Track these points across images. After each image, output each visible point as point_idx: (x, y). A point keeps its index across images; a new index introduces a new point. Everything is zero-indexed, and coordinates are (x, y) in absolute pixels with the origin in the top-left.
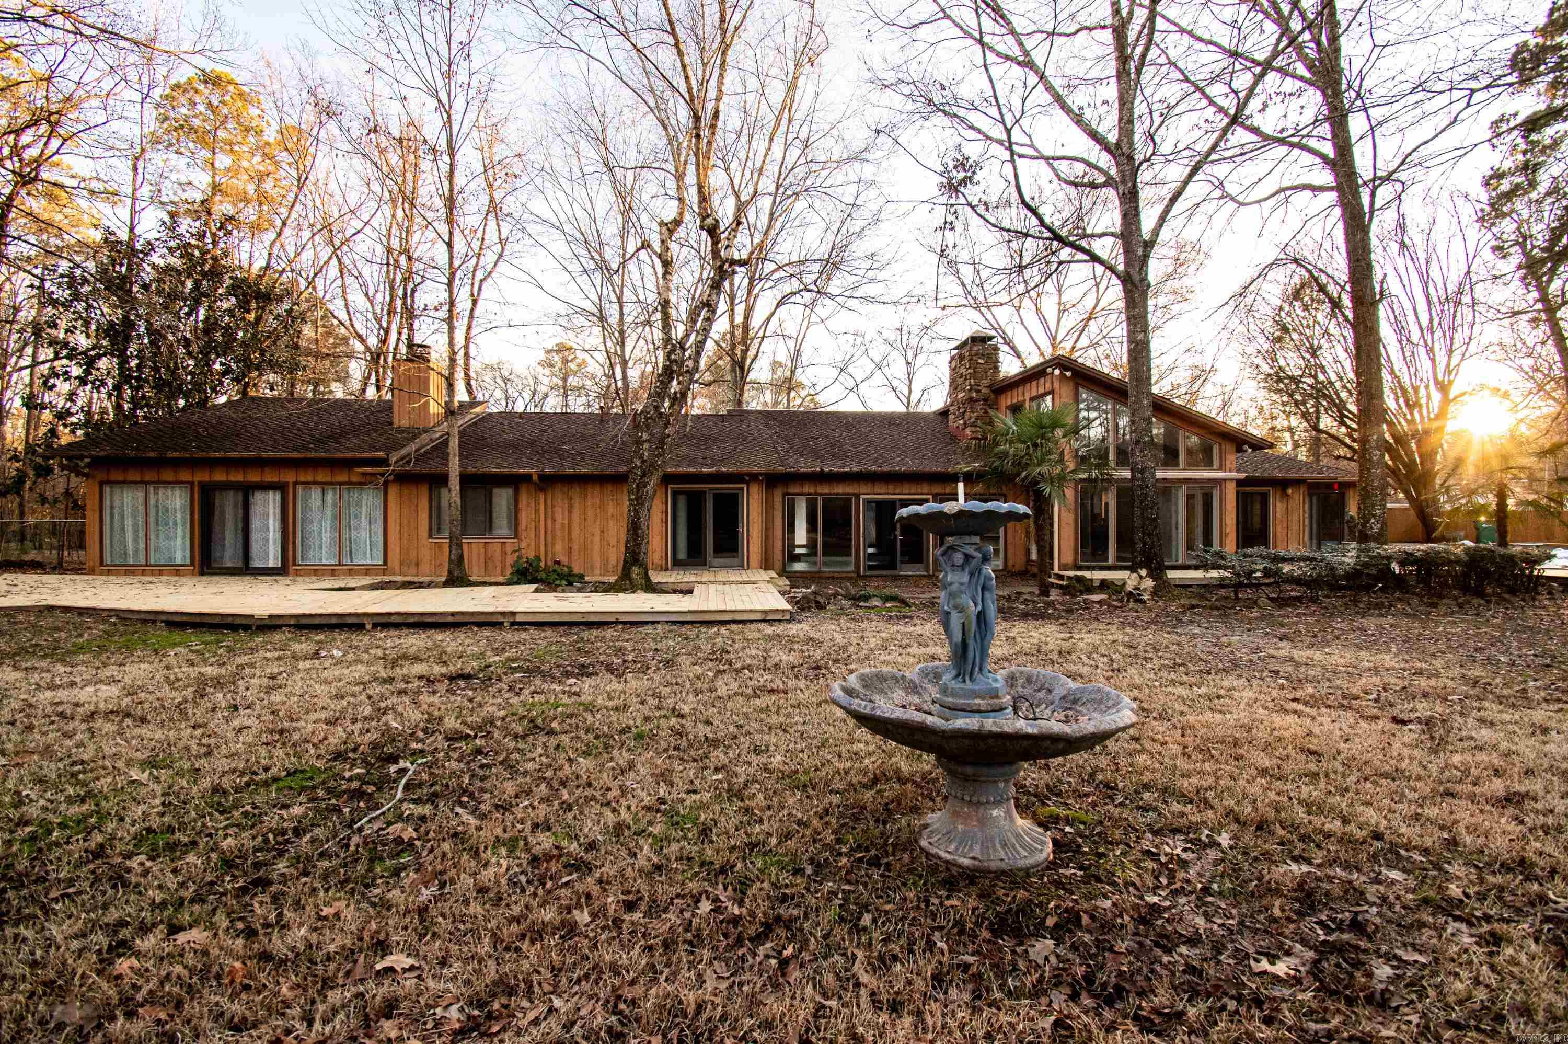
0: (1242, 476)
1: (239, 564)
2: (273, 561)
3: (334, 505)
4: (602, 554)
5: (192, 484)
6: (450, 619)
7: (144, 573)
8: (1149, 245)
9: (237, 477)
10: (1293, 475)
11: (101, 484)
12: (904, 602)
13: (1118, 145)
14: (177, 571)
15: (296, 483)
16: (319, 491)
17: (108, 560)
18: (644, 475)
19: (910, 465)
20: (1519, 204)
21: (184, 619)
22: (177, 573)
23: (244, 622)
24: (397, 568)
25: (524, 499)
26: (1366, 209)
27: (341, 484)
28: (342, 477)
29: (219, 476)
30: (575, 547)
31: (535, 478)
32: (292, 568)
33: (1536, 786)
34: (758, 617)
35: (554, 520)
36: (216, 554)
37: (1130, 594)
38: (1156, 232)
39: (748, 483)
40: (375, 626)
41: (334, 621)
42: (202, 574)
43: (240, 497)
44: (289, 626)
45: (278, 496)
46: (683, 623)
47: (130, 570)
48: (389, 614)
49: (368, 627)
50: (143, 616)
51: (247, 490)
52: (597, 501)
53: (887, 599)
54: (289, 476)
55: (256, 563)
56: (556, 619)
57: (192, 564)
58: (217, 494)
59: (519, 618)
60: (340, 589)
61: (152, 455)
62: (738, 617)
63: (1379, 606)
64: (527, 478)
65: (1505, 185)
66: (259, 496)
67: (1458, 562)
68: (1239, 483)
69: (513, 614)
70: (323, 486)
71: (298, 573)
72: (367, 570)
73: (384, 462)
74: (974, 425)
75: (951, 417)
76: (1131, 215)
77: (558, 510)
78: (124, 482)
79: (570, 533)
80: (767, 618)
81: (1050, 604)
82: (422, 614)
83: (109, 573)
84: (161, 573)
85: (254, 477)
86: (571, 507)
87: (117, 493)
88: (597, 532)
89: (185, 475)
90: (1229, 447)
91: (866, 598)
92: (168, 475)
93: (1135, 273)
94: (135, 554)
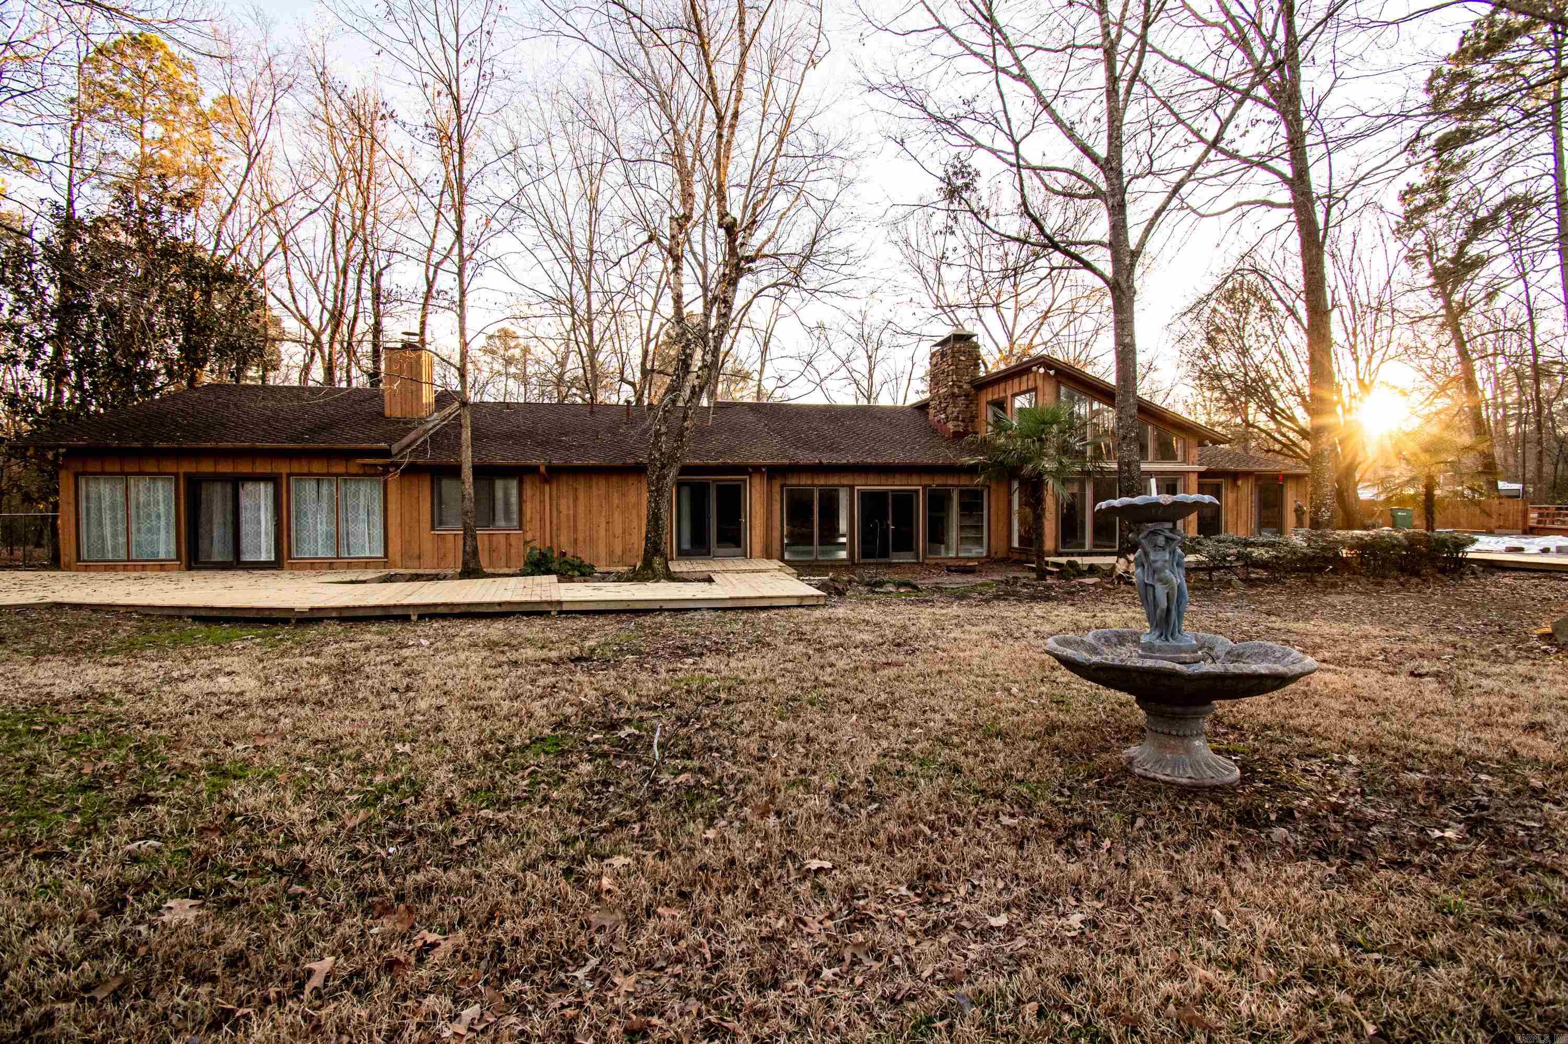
0: (1203, 468)
1: (230, 558)
2: (266, 554)
3: (331, 496)
4: (609, 545)
5: (177, 475)
6: (498, 609)
7: (125, 569)
8: (1135, 254)
9: (226, 468)
10: (1243, 468)
11: (76, 476)
12: (915, 587)
13: (1107, 160)
14: (162, 566)
15: (289, 475)
16: (314, 484)
17: (84, 554)
18: (663, 467)
19: (899, 457)
20: (1429, 218)
21: (215, 613)
22: (162, 568)
23: (283, 615)
24: (398, 558)
25: (528, 491)
26: (1321, 226)
27: (337, 475)
28: (339, 468)
29: (207, 467)
30: (581, 536)
31: (542, 469)
32: (287, 562)
33: (1549, 717)
34: (795, 602)
35: (559, 512)
36: (204, 548)
37: (1120, 577)
38: (1142, 243)
39: (750, 475)
40: (421, 617)
41: (378, 613)
42: (189, 568)
43: (229, 489)
44: (332, 618)
45: (270, 488)
46: (725, 610)
47: (109, 566)
48: (435, 605)
49: (414, 618)
50: (166, 612)
51: (236, 482)
52: (603, 491)
53: (899, 585)
54: (283, 468)
55: (246, 557)
56: (602, 607)
57: (179, 558)
58: (204, 485)
59: (565, 607)
60: (352, 582)
61: (137, 445)
62: (775, 603)
63: (1334, 585)
64: (534, 470)
65: (1419, 201)
66: (249, 487)
67: (1400, 545)
68: (1201, 475)
69: (560, 603)
70: (319, 478)
71: (293, 567)
72: (367, 564)
73: (386, 453)
74: (956, 419)
75: (932, 411)
76: (1118, 227)
77: (563, 502)
78: (103, 473)
79: (575, 521)
80: (802, 603)
81: (1049, 588)
82: (469, 605)
83: (87, 569)
84: (144, 568)
85: (245, 468)
86: (576, 499)
87: (92, 485)
88: (603, 525)
89: (170, 467)
90: (1193, 442)
91: (881, 584)
92: (151, 467)
93: (1122, 281)
94: (115, 548)
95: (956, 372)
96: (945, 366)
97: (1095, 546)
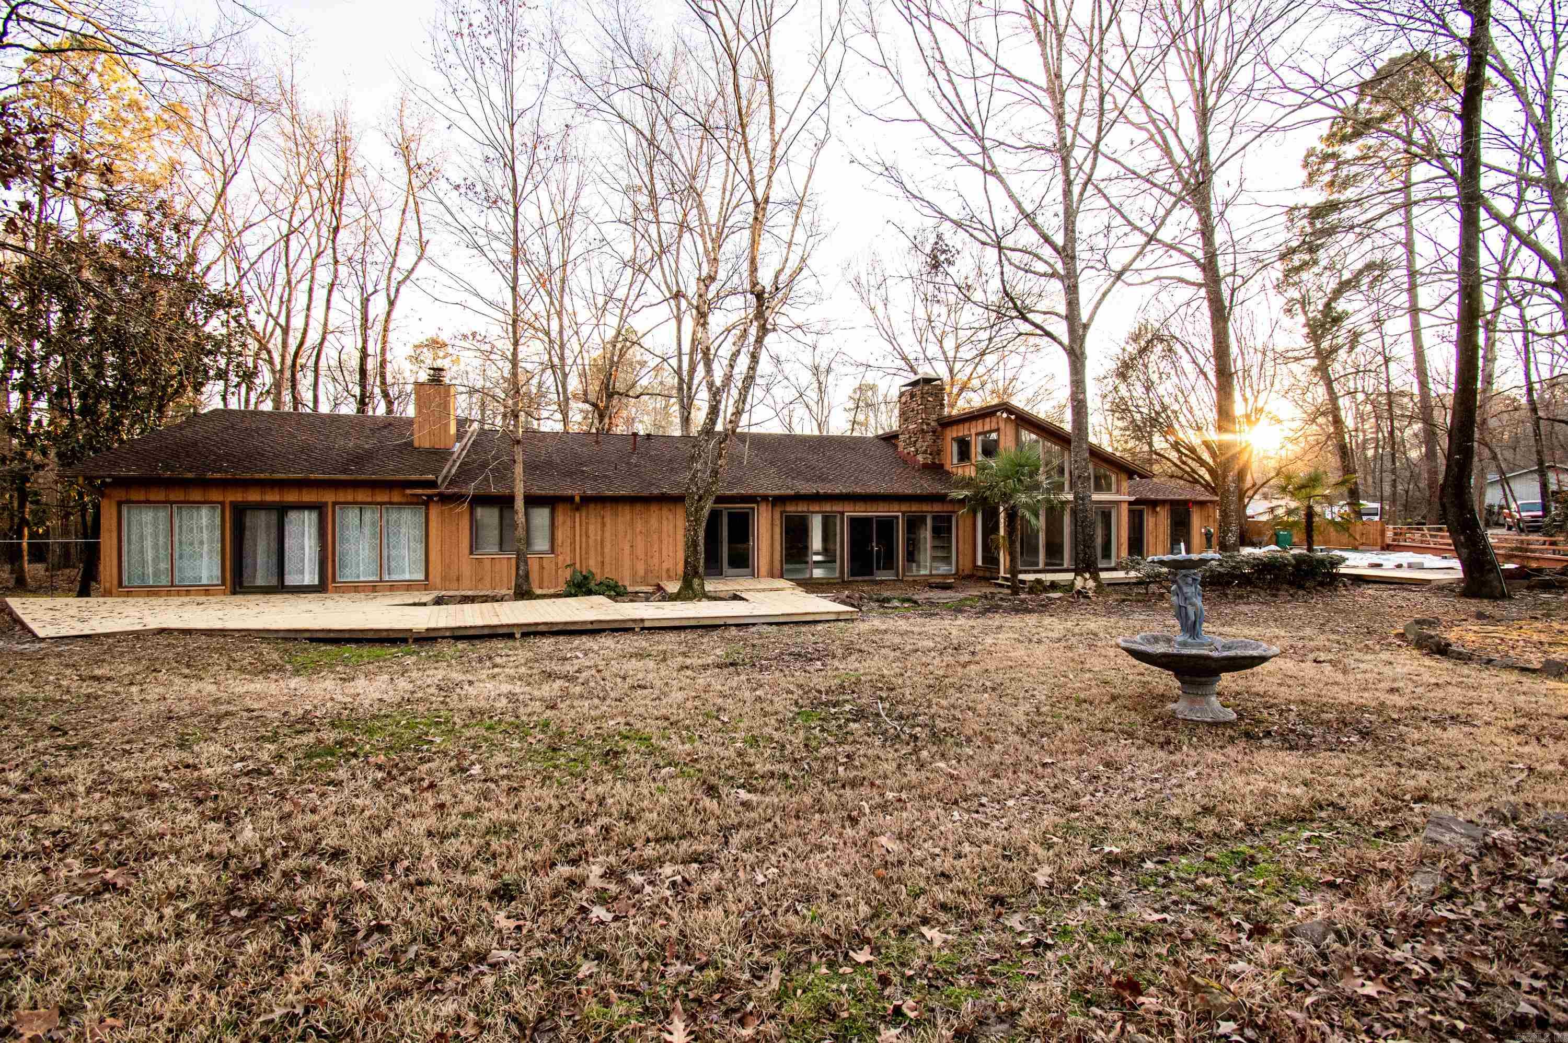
0: (1132, 498)
1: (274, 582)
2: (310, 577)
3: (373, 524)
4: (633, 567)
5: (222, 504)
7: (169, 594)
8: (1086, 327)
9: (272, 497)
10: (1161, 497)
11: (120, 504)
12: (915, 602)
13: (1064, 248)
14: (207, 591)
15: (335, 504)
16: (357, 512)
17: (125, 582)
18: (700, 498)
19: (883, 488)
23: (401, 635)
24: (438, 580)
25: (560, 518)
26: (1227, 304)
27: (381, 504)
28: (382, 497)
29: (254, 496)
30: (607, 560)
31: (577, 499)
32: (331, 586)
35: (588, 537)
36: (247, 573)
37: (1079, 592)
38: (1091, 318)
39: (757, 503)
40: (525, 635)
41: (486, 632)
42: (234, 593)
43: (274, 517)
44: (444, 638)
45: (314, 516)
47: (152, 591)
48: (537, 624)
49: (518, 636)
50: (281, 635)
51: (282, 510)
52: (628, 517)
53: (904, 600)
54: (328, 497)
55: (291, 580)
56: (677, 623)
57: (223, 583)
58: (248, 512)
59: (647, 624)
61: (190, 475)
62: (818, 618)
63: (1241, 597)
64: (571, 499)
66: (293, 516)
67: (1290, 564)
68: (1130, 503)
69: (642, 620)
70: (361, 506)
71: (337, 590)
72: (409, 586)
73: (432, 484)
74: (925, 452)
75: (901, 445)
76: (1073, 304)
77: (591, 528)
78: (148, 502)
79: (602, 547)
81: (1023, 601)
83: (129, 594)
84: (188, 593)
85: (291, 497)
86: (603, 525)
87: (135, 512)
88: (627, 548)
89: (216, 495)
90: (1124, 476)
91: (888, 600)
92: (196, 495)
93: (1076, 347)
94: (156, 574)
95: (925, 410)
96: (914, 405)
97: (1046, 564)
